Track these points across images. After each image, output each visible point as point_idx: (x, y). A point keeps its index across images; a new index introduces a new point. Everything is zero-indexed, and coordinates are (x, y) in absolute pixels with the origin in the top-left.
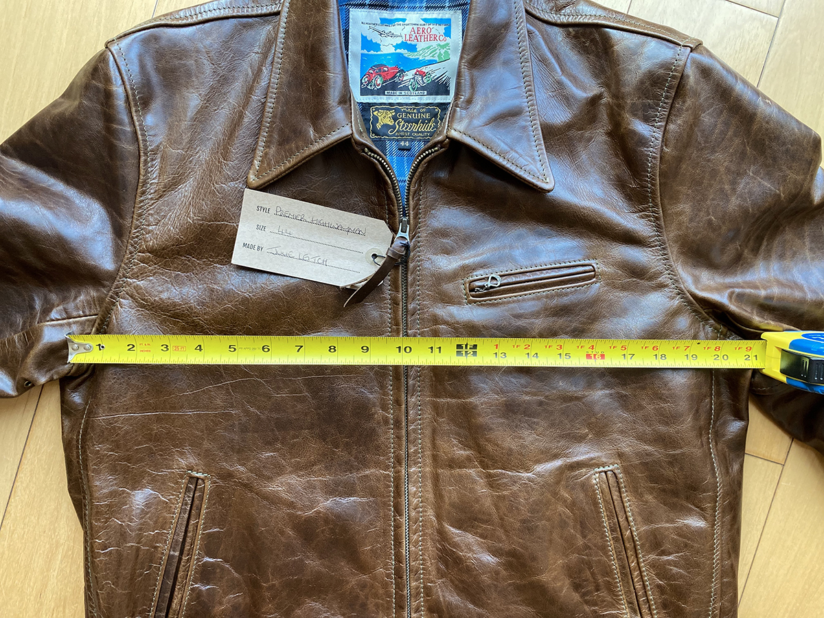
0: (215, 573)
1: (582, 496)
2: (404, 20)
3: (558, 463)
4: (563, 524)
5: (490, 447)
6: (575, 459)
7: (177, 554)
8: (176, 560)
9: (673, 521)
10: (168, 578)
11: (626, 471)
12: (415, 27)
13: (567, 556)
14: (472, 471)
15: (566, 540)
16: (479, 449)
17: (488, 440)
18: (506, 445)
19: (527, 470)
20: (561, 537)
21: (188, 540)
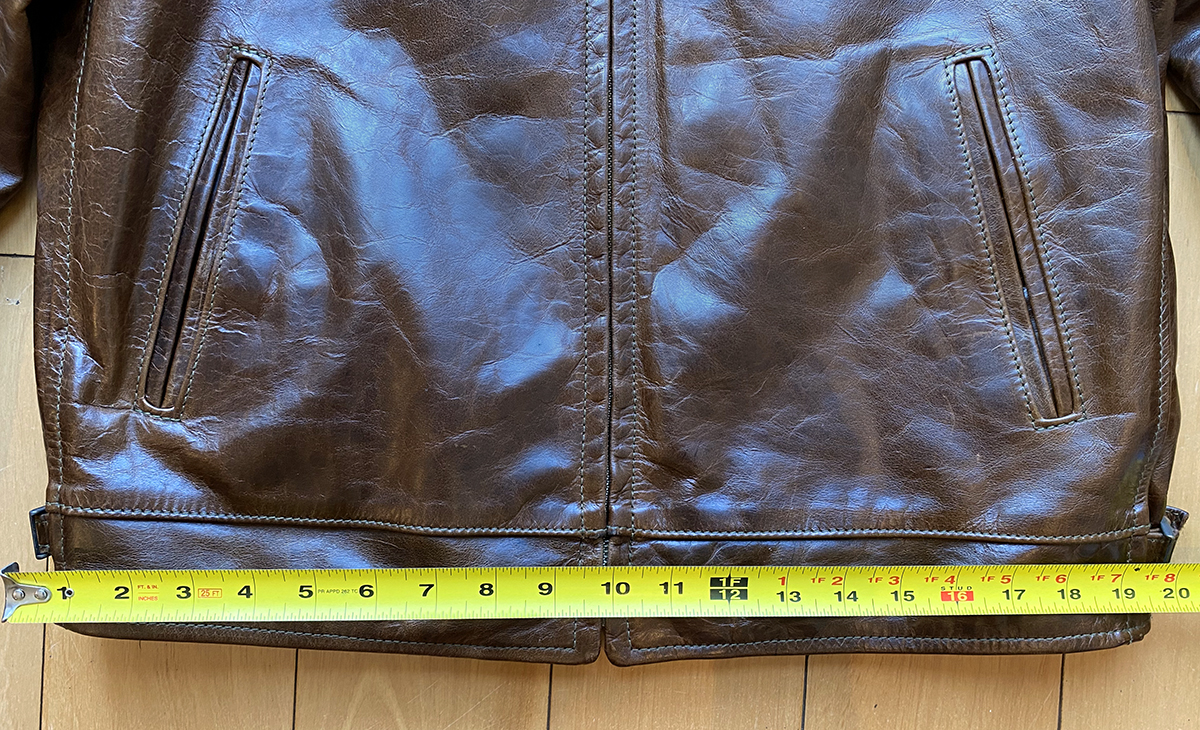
0: (272, 227)
1: (921, 104)
4: (886, 157)
6: (911, 41)
7: (208, 184)
10: (192, 222)
14: (725, 65)
15: (891, 187)
16: (738, 20)
18: (787, 9)
20: (881, 181)
21: (229, 163)
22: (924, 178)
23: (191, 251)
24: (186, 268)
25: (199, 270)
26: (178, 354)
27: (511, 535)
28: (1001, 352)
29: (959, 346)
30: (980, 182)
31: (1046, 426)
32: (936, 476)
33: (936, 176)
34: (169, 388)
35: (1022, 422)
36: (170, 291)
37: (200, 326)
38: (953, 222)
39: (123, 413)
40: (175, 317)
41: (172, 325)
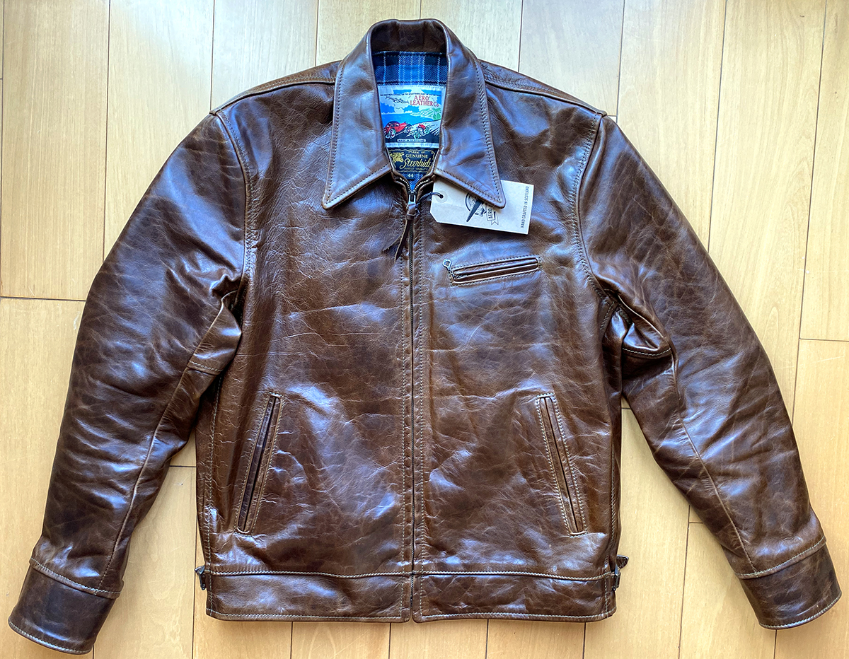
0: (285, 461)
1: (528, 413)
2: (410, 91)
3: (512, 391)
4: (516, 431)
5: (466, 381)
6: (524, 389)
7: (261, 446)
8: (260, 450)
9: (589, 432)
10: (255, 461)
11: (558, 397)
12: (418, 96)
13: (518, 453)
14: (455, 398)
15: (517, 442)
16: (460, 382)
17: (466, 376)
18: (478, 379)
19: (492, 395)
20: (514, 440)
21: (269, 437)
22: (529, 441)
23: (255, 472)
24: (253, 479)
25: (258, 479)
26: (250, 511)
27: (376, 576)
28: (558, 507)
29: (544, 503)
30: (549, 443)
31: (573, 535)
32: (535, 552)
33: (533, 440)
34: (247, 524)
35: (565, 534)
36: (247, 488)
37: (259, 500)
38: (540, 458)
39: (230, 534)
40: (249, 497)
41: (247, 500)
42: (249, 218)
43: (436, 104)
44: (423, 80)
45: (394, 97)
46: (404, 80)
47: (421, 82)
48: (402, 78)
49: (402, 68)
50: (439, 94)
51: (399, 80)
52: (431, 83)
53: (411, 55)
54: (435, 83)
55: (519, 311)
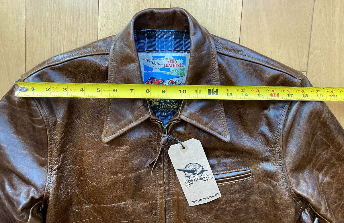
42: (50, 151)
43: (181, 66)
44: (173, 49)
45: (153, 61)
46: (159, 49)
47: (171, 50)
48: (158, 48)
49: (158, 41)
50: (184, 58)
51: (156, 49)
52: (178, 51)
53: (164, 32)
54: (181, 51)
55: (238, 205)
